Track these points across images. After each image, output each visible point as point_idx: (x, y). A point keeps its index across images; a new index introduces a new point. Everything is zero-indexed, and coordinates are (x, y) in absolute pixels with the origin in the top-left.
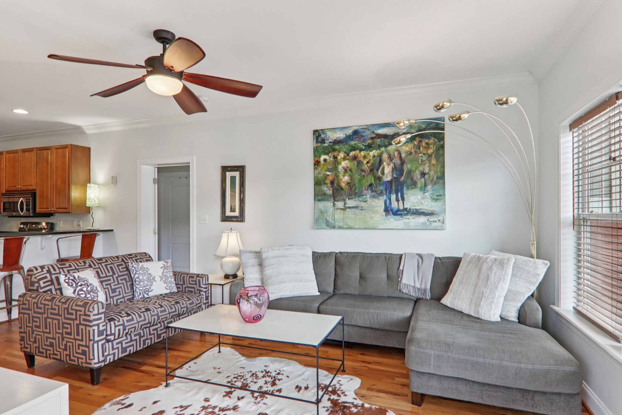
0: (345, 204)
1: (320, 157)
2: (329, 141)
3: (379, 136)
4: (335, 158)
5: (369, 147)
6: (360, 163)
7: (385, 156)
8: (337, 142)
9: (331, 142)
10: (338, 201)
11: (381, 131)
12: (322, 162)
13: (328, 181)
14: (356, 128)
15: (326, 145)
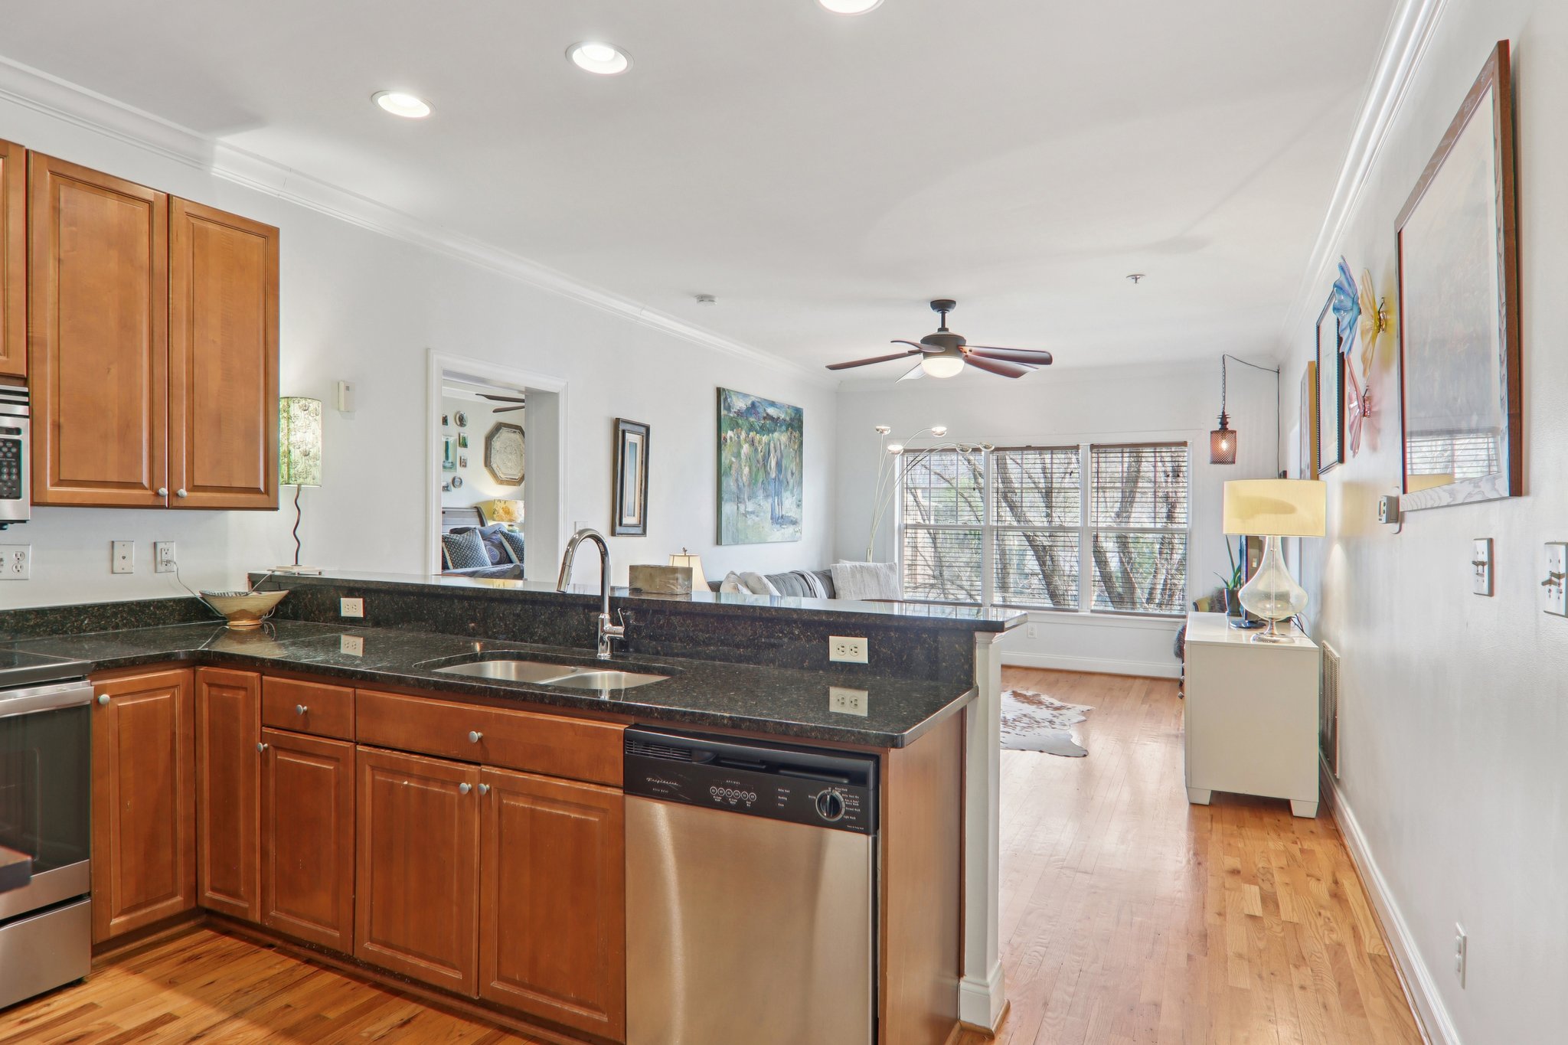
0: (746, 507)
1: (727, 433)
2: (734, 410)
3: (768, 417)
4: (739, 437)
5: (763, 430)
6: (756, 450)
7: (772, 445)
8: (739, 413)
9: (735, 412)
10: (740, 502)
11: (771, 411)
12: (728, 441)
13: (733, 472)
14: (753, 399)
15: (731, 415)
